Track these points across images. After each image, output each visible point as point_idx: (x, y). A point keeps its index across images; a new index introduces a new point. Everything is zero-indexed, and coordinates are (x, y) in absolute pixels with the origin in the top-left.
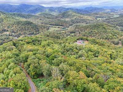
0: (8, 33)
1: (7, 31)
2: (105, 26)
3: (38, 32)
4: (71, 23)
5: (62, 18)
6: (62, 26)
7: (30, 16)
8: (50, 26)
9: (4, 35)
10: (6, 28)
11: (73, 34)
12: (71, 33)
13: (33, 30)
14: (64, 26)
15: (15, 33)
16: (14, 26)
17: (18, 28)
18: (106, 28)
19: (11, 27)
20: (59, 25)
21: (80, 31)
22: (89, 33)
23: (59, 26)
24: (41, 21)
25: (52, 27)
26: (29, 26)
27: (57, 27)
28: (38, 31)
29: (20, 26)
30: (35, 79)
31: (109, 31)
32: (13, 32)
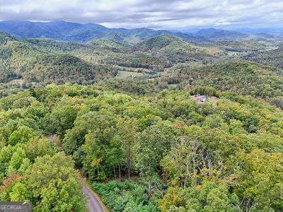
0: (21, 82)
1: (20, 77)
2: (251, 67)
3: (91, 81)
4: (168, 62)
5: (146, 50)
6: (147, 67)
7: (72, 46)
8: (120, 67)
9: (11, 86)
10: (17, 71)
11: (175, 86)
12: (169, 83)
13: (80, 76)
14: (152, 68)
15: (38, 81)
16: (37, 66)
17: (45, 70)
18: (255, 71)
19: (30, 69)
20: (140, 66)
21: (192, 79)
22: (215, 82)
23: (141, 69)
24: (99, 58)
25: (124, 70)
26: (71, 66)
27: (137, 70)
28: (92, 78)
29: (50, 65)
30: (100, 181)
31: (264, 77)
32: (34, 79)
